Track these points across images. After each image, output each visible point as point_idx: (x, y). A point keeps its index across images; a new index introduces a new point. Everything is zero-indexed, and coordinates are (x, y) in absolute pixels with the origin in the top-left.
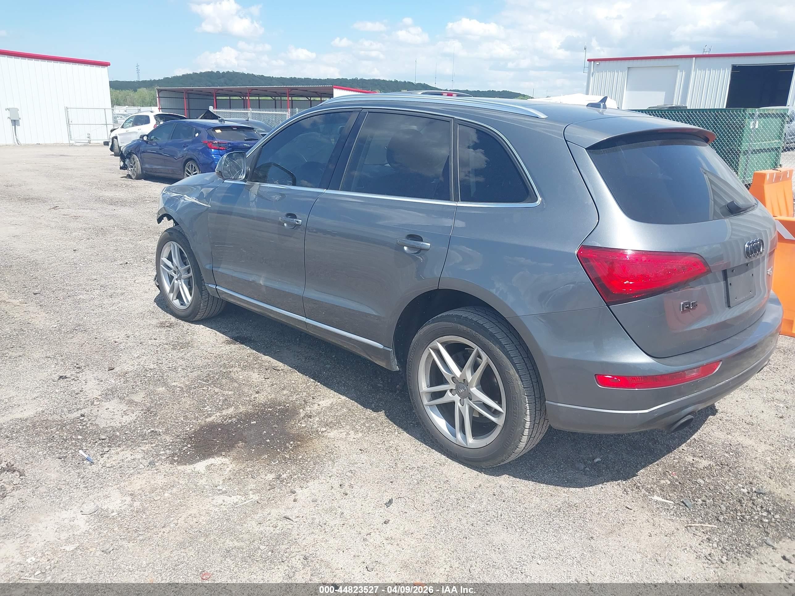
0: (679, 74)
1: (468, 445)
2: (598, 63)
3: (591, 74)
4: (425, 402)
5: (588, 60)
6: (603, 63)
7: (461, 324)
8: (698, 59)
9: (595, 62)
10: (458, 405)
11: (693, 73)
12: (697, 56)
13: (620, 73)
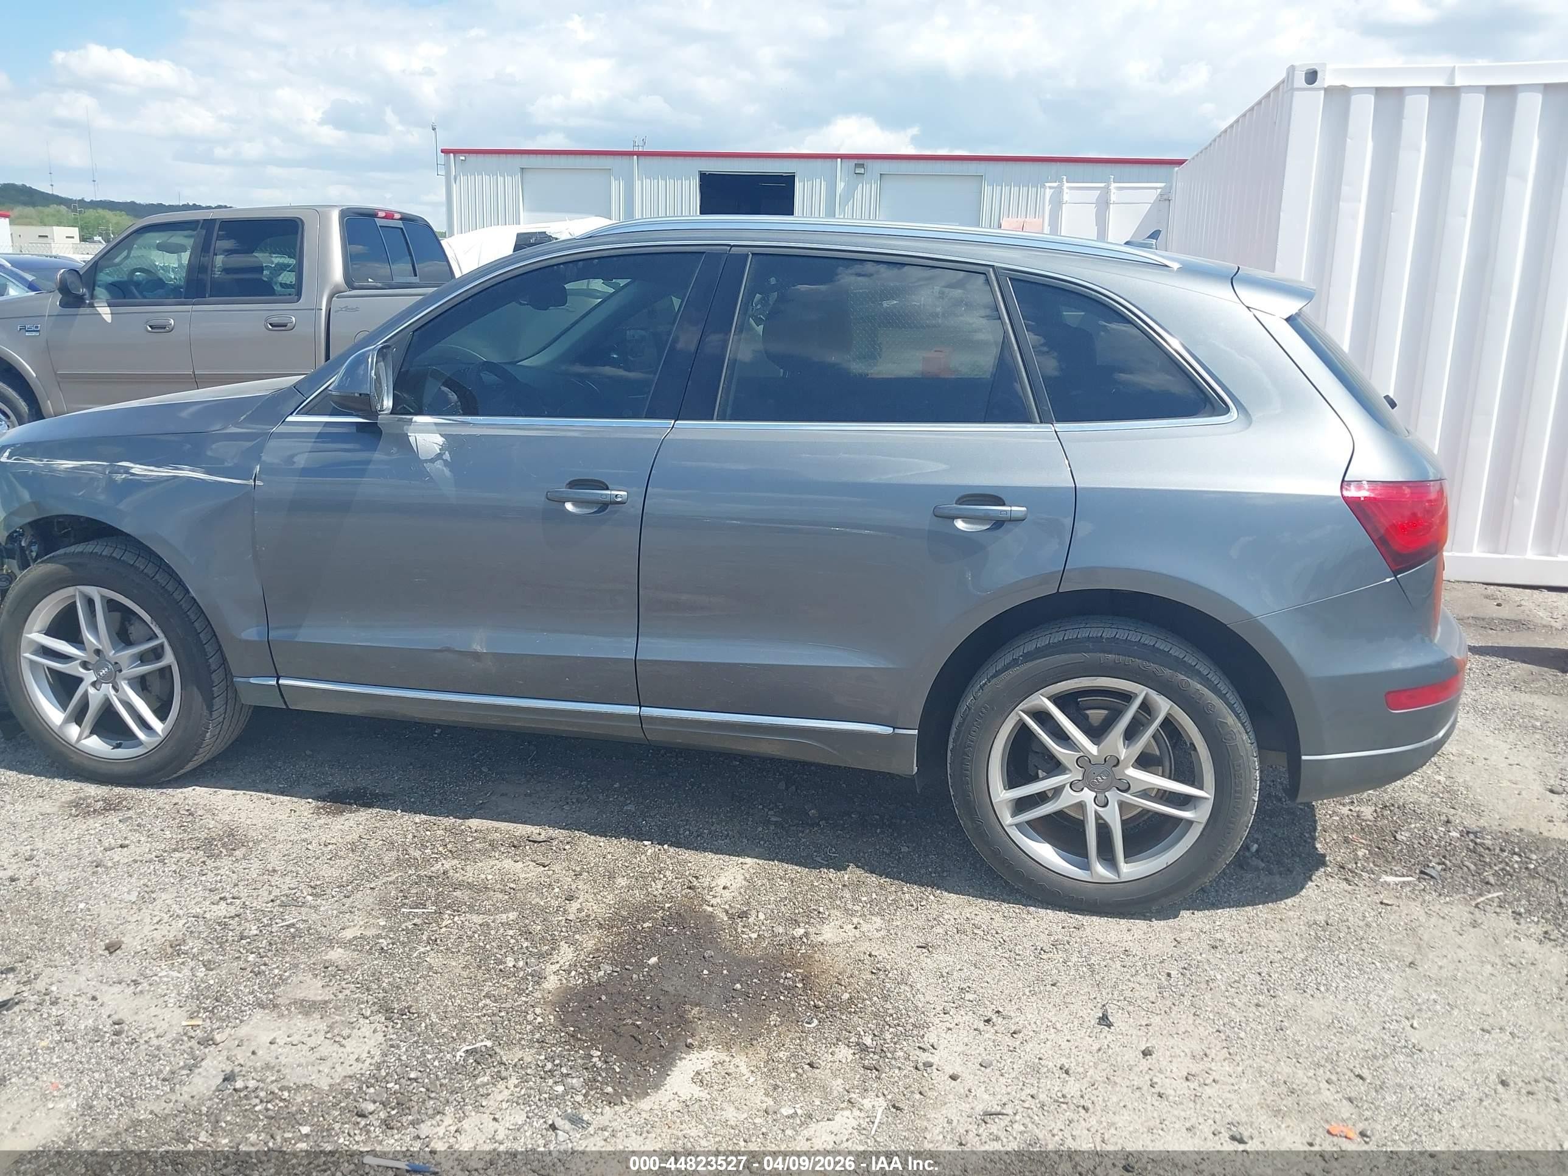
0: (614, 184)
1: (1122, 876)
2: (463, 158)
3: (452, 177)
4: (1007, 819)
5: (443, 151)
6: (472, 158)
7: (1104, 652)
8: (643, 159)
9: (457, 155)
10: (1092, 808)
11: (638, 184)
12: (639, 154)
13: (508, 179)
